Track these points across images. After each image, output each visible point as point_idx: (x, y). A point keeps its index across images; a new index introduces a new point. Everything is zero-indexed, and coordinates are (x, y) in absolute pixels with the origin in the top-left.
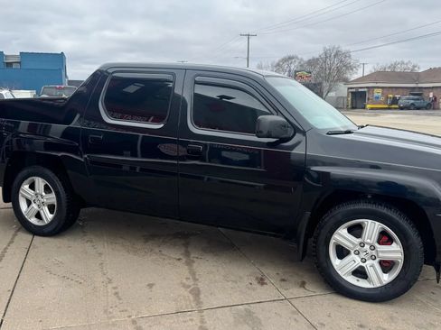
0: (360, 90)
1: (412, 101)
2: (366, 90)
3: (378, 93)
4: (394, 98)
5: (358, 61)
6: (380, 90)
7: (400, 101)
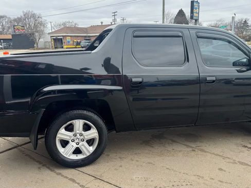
0: (58, 37)
1: (87, 44)
2: (62, 37)
3: (68, 39)
4: (77, 42)
5: (46, 20)
6: (69, 38)
7: (81, 44)
